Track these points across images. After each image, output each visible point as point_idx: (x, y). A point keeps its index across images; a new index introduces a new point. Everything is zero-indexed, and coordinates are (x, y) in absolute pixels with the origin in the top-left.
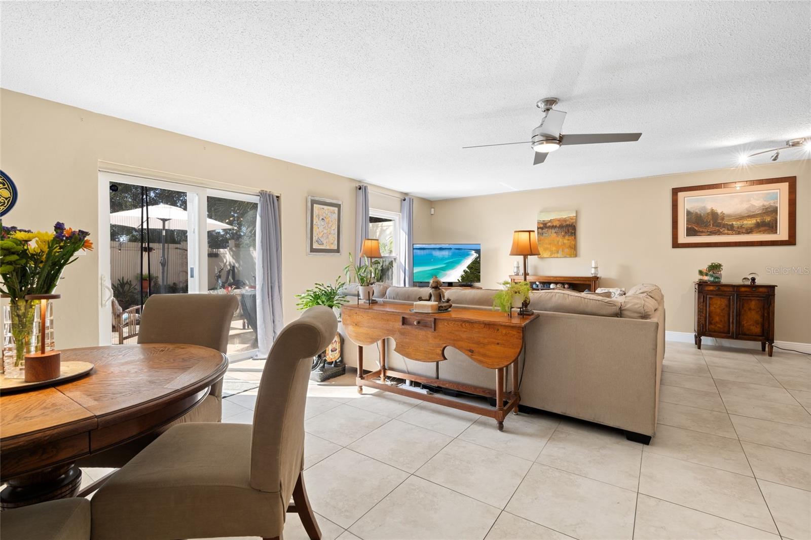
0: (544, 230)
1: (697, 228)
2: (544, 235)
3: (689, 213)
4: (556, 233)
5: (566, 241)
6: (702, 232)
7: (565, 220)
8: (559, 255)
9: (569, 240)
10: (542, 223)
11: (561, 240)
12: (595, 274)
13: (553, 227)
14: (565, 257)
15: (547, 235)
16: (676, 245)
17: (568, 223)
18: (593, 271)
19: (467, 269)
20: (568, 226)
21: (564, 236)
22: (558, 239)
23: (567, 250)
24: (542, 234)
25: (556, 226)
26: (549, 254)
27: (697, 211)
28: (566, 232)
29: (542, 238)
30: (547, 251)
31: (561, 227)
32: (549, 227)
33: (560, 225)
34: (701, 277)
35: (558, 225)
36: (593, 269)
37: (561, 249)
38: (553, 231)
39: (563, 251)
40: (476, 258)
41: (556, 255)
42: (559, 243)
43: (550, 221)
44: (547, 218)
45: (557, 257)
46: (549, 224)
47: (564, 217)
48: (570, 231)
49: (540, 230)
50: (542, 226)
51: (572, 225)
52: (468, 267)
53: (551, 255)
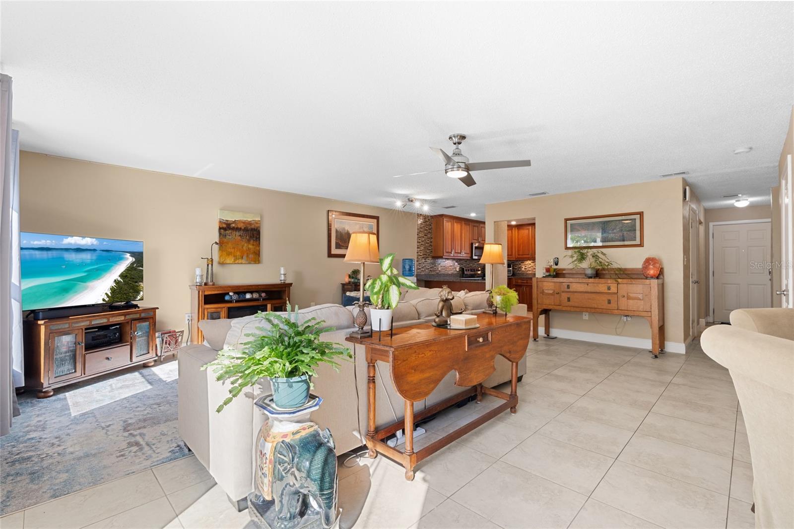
0: (227, 232)
1: (340, 243)
2: (228, 237)
3: (337, 231)
4: (240, 236)
5: (250, 246)
6: (343, 246)
7: (250, 223)
8: (243, 261)
9: (253, 245)
10: (225, 223)
11: (246, 245)
12: (285, 280)
13: (237, 229)
14: (250, 263)
15: (230, 237)
16: (330, 255)
17: (253, 226)
18: (282, 278)
19: (119, 279)
20: (252, 230)
21: (249, 241)
22: (243, 243)
23: (251, 256)
24: (225, 236)
25: (241, 228)
26: (233, 260)
27: (341, 230)
28: (251, 237)
29: (225, 240)
30: (230, 256)
31: (246, 230)
32: (233, 229)
33: (245, 228)
34: (350, 280)
35: (243, 228)
36: (282, 276)
37: (246, 255)
38: (238, 234)
39: (247, 256)
40: (132, 264)
41: (240, 261)
42: (244, 248)
43: (235, 222)
44: (231, 217)
45: (242, 263)
46: (233, 225)
47: (249, 220)
48: (255, 235)
49: (222, 231)
50: (224, 226)
51: (257, 229)
52: (121, 276)
53: (235, 260)
